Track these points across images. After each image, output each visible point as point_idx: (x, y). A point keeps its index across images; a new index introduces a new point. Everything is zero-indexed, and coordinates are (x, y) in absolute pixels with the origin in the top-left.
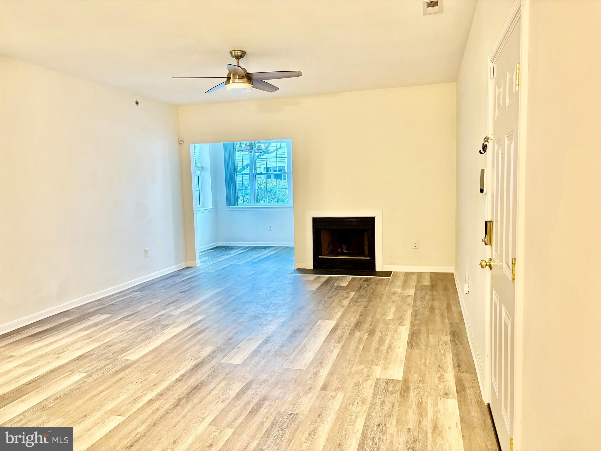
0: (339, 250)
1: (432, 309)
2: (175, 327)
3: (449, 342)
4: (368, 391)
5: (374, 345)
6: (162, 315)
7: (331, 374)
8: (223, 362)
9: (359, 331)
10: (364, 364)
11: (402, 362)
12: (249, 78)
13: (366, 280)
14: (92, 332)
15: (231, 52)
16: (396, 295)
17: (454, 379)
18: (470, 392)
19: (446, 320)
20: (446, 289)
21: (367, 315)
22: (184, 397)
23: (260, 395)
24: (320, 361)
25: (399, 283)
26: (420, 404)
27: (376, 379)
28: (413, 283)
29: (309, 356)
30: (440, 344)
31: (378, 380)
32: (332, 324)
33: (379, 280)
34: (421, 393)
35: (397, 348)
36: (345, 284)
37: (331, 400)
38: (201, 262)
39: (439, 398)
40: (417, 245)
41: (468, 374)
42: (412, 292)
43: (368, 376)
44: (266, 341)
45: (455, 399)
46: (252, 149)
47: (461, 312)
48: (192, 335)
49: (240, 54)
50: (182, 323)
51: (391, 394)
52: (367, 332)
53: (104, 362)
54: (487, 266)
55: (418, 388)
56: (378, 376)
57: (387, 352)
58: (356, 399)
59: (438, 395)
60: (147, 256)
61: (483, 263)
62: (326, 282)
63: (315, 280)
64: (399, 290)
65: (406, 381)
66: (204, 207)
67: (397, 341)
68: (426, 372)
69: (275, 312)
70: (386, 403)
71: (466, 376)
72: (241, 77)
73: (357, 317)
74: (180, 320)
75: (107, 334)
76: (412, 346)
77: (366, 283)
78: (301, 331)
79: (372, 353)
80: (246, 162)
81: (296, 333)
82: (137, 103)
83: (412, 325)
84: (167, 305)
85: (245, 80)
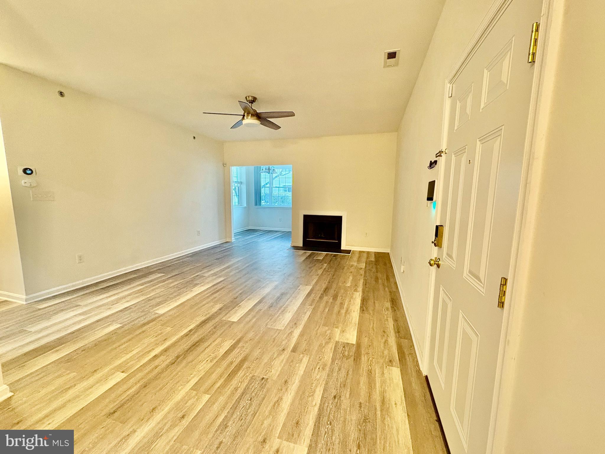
0: (319, 235)
1: (377, 279)
2: (202, 286)
3: (390, 308)
4: (328, 355)
5: (336, 309)
6: (197, 276)
7: (302, 335)
8: (224, 319)
9: (326, 295)
10: (327, 326)
11: (356, 325)
12: (258, 116)
13: (335, 256)
14: (145, 287)
15: (246, 98)
16: (353, 267)
17: (396, 346)
18: (409, 359)
19: (387, 289)
20: (385, 264)
21: (333, 282)
22: (183, 354)
23: (243, 354)
24: (295, 322)
25: (355, 258)
26: (370, 372)
27: (335, 342)
28: (364, 259)
29: (288, 316)
30: (383, 310)
31: (337, 343)
32: (309, 288)
33: (343, 256)
34: (371, 359)
35: (353, 311)
36: (321, 258)
37: (298, 363)
38: (235, 239)
39: (385, 366)
40: (367, 234)
41: (406, 340)
42: (363, 265)
43: (330, 339)
44: (260, 302)
45: (398, 367)
46: (269, 172)
47: (396, 282)
48: (211, 293)
49: (252, 99)
50: (208, 283)
51: (347, 359)
52: (332, 297)
53: (140, 314)
54: (435, 265)
55: (368, 353)
56: (337, 339)
57: (345, 316)
58: (318, 363)
59: (384, 362)
60: (199, 234)
61: (432, 262)
62: (309, 256)
63: (302, 255)
64: (355, 264)
65: (358, 345)
66: (241, 206)
67: (353, 305)
68: (374, 337)
69: (272, 277)
70: (342, 369)
71: (404, 342)
72: (253, 115)
73: (327, 283)
74: (207, 281)
75: (153, 290)
76: (363, 310)
77: (334, 258)
78: (287, 293)
79: (334, 316)
80: (268, 180)
81: (283, 295)
82: (194, 138)
83: (363, 292)
84: (203, 268)
85: (255, 117)
